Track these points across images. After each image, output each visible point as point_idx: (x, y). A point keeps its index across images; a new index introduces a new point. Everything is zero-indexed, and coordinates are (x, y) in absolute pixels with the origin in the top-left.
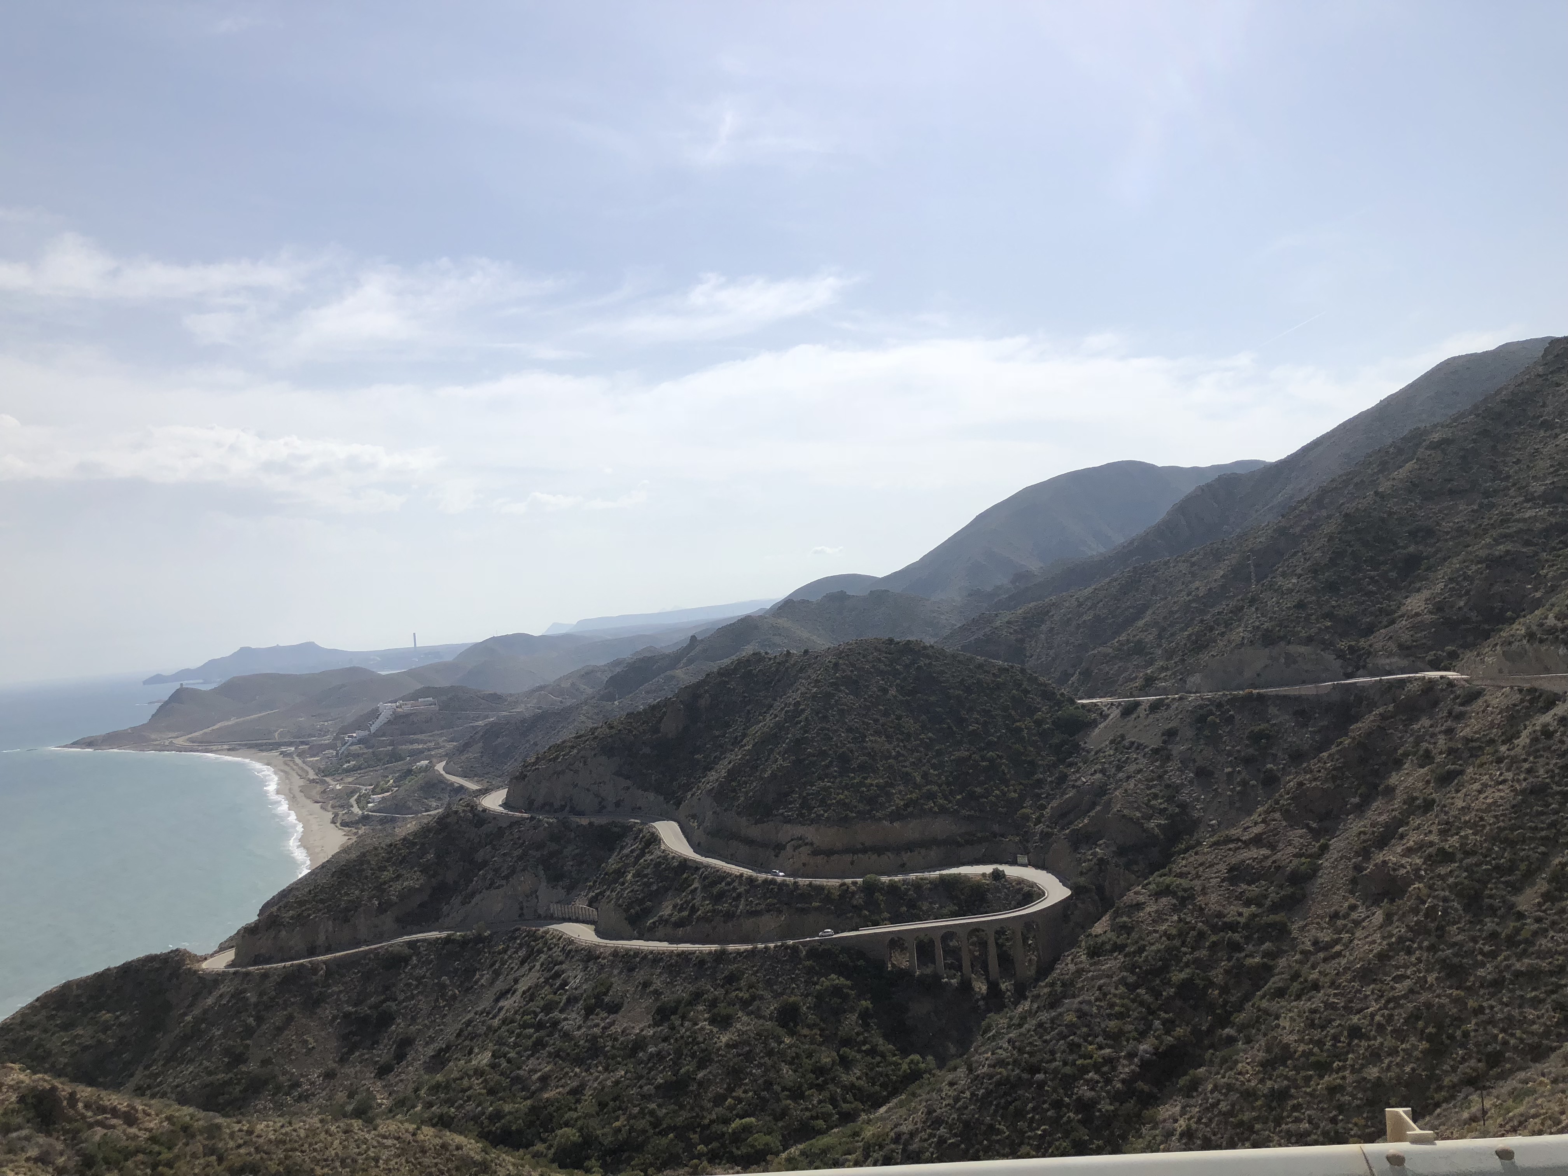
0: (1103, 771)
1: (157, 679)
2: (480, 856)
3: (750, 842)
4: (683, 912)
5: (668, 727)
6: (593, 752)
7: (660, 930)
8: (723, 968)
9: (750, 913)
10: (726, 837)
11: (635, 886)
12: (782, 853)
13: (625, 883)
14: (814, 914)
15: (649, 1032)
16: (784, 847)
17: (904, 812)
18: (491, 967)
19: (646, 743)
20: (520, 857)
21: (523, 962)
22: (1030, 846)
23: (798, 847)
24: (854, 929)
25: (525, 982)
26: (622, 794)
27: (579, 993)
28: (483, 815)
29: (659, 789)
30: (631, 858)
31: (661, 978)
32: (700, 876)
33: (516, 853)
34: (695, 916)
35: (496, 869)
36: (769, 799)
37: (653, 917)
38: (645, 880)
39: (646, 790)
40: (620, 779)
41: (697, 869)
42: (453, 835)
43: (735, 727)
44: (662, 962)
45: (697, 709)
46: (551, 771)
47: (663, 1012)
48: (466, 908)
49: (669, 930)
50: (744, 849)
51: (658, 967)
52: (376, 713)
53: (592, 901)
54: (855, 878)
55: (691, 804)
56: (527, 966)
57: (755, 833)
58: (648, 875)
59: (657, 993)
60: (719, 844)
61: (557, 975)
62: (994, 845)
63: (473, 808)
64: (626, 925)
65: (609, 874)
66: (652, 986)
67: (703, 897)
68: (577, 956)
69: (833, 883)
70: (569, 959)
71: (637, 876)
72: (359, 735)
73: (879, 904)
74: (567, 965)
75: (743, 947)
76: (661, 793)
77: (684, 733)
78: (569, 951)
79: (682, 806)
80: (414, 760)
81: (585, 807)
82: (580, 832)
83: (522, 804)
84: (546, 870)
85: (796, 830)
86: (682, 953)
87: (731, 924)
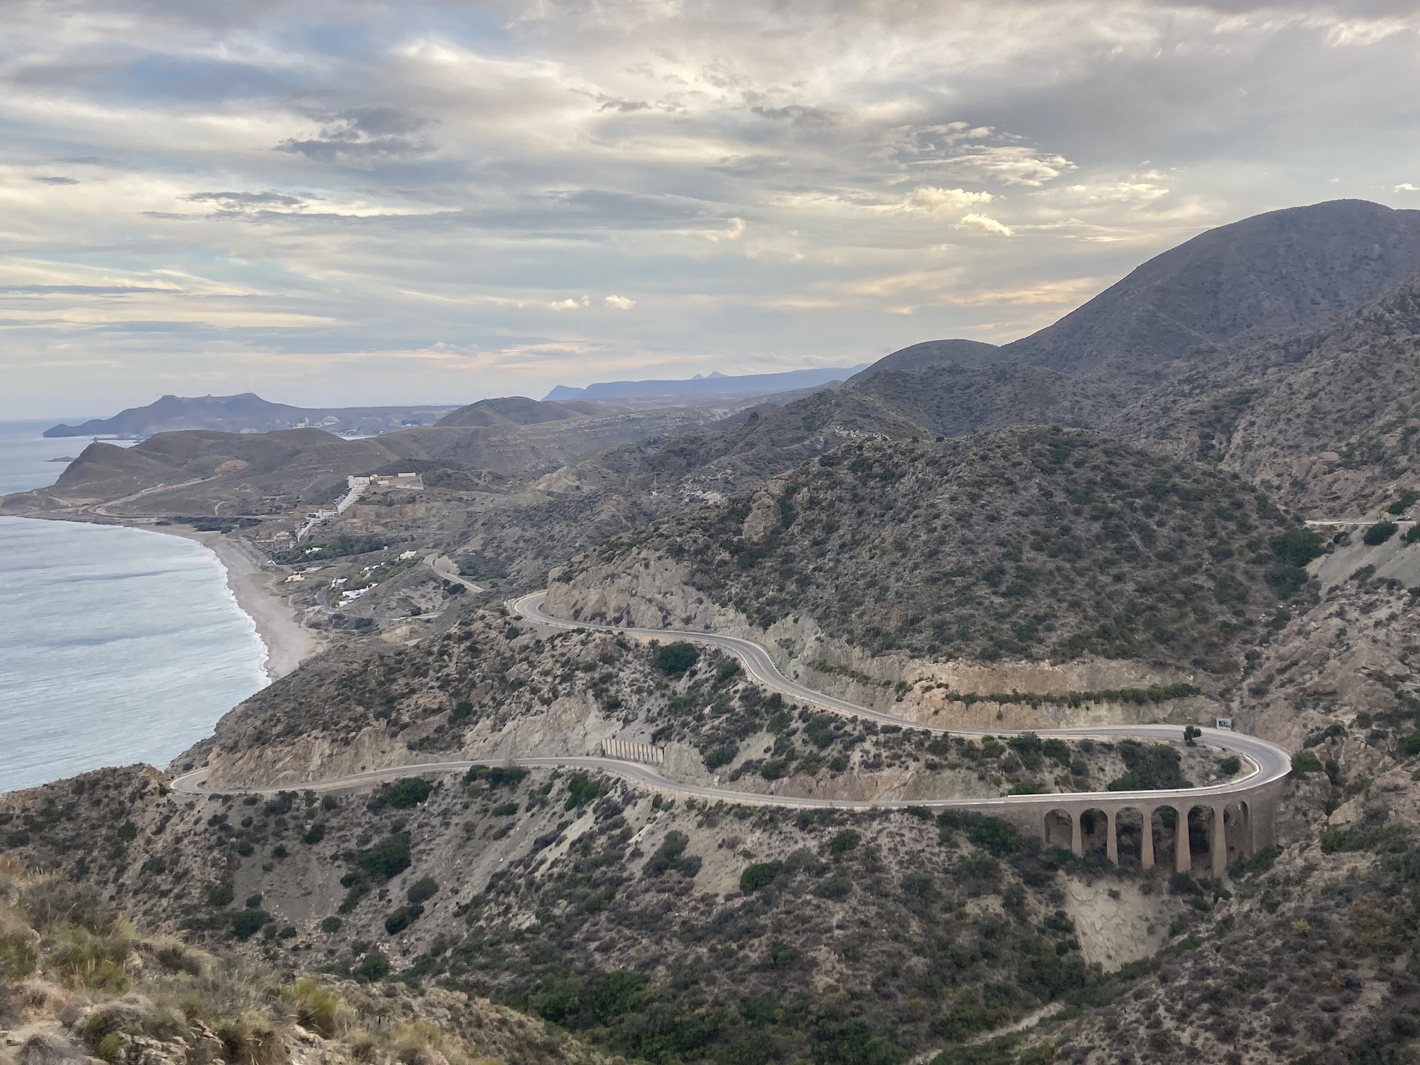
0: (1341, 614)
2: (513, 673)
3: (864, 679)
4: (777, 758)
5: (755, 527)
6: (658, 554)
7: (748, 779)
8: (833, 831)
9: (866, 765)
10: (830, 670)
11: (717, 722)
12: (909, 695)
13: (700, 718)
14: (947, 774)
15: (737, 903)
16: (910, 689)
17: (1070, 651)
18: (528, 810)
19: (726, 545)
20: (566, 678)
21: (568, 807)
22: (1235, 705)
23: (929, 688)
24: (1002, 795)
25: (572, 833)
26: (693, 609)
27: (643, 848)
28: (515, 624)
29: (740, 605)
30: (706, 688)
31: (752, 839)
32: (800, 717)
33: (559, 673)
34: (794, 764)
35: (534, 691)
36: (892, 625)
37: (737, 764)
38: (728, 715)
39: (724, 605)
40: (690, 590)
41: (794, 707)
42: (478, 646)
43: (841, 532)
44: (753, 819)
45: (791, 508)
46: (604, 573)
47: (755, 879)
48: (498, 736)
49: (760, 780)
50: (853, 687)
51: (747, 823)
52: (344, 489)
53: (655, 738)
54: (1005, 733)
55: (784, 627)
56: (574, 810)
57: (872, 667)
58: (732, 710)
59: (747, 855)
60: (824, 678)
61: (615, 826)
62: (1187, 701)
63: (504, 613)
64: (703, 768)
65: (677, 706)
66: (740, 847)
67: (805, 742)
68: (642, 803)
69: (976, 737)
70: (630, 807)
71: (717, 712)
72: (323, 514)
73: (1034, 766)
74: (629, 813)
75: (858, 808)
76: (744, 611)
77: (773, 539)
78: (631, 797)
79: (772, 627)
80: (394, 550)
81: (646, 623)
82: (640, 652)
83: (566, 613)
84: (597, 697)
85: (926, 667)
86: (778, 809)
87: (841, 779)
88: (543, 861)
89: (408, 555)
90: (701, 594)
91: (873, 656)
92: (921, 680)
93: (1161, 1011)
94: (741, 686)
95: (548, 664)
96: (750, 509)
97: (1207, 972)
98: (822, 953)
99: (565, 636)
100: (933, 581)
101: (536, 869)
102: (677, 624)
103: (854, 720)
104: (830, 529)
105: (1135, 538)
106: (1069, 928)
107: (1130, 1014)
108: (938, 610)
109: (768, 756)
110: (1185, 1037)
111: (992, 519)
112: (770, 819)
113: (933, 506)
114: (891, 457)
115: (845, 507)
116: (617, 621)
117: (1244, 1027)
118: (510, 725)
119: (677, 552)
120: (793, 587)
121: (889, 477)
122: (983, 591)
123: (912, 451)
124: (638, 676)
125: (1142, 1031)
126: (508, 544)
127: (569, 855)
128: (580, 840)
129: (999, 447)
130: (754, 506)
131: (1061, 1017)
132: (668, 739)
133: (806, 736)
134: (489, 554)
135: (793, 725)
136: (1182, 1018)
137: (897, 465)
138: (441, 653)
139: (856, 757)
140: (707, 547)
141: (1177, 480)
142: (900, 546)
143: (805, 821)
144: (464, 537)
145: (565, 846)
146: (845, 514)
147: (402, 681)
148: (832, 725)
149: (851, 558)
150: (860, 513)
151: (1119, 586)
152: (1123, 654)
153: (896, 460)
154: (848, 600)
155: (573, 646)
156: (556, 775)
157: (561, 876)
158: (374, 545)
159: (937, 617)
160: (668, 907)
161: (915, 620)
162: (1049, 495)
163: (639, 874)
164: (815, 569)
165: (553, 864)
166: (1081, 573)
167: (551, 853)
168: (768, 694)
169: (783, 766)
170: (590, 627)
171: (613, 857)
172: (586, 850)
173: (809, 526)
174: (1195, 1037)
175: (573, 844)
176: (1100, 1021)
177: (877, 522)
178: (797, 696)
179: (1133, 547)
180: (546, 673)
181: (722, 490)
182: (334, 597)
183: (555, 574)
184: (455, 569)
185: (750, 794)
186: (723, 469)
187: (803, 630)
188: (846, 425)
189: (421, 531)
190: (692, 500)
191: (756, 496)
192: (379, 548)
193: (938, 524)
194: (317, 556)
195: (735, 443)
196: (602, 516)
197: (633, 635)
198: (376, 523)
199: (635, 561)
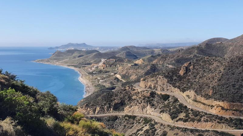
1: (51, 48)
2: (134, 97)
3: (204, 104)
4: (186, 118)
5: (181, 73)
6: (162, 77)
7: (180, 122)
8: (197, 134)
9: (205, 121)
10: (197, 102)
11: (173, 110)
12: (213, 108)
13: (170, 109)
14: (222, 124)
16: (214, 107)
19: (176, 76)
20: (143, 99)
21: (144, 124)
23: (218, 107)
24: (233, 129)
25: (145, 129)
26: (168, 88)
27: (159, 133)
28: (134, 88)
29: (179, 87)
30: (171, 103)
31: (181, 134)
32: (191, 110)
34: (189, 120)
35: (138, 101)
36: (210, 94)
37: (177, 119)
38: (176, 109)
39: (175, 87)
40: (168, 84)
42: (127, 92)
43: (200, 74)
45: (190, 69)
46: (151, 80)
48: (130, 109)
49: (182, 122)
50: (202, 105)
51: (180, 130)
53: (161, 112)
54: (234, 117)
55: (187, 93)
56: (145, 125)
57: (206, 102)
58: (177, 108)
60: (195, 103)
61: (153, 128)
63: (132, 86)
64: (171, 119)
65: (165, 106)
66: (178, 135)
68: (158, 124)
69: (228, 117)
70: (156, 125)
71: (174, 108)
72: (96, 66)
75: (203, 129)
76: (179, 89)
78: (156, 123)
79: (185, 92)
80: (109, 73)
81: (159, 90)
82: (158, 95)
83: (144, 87)
84: (150, 104)
85: (218, 103)
86: (186, 128)
87: (199, 123)
88: (139, 134)
89: (112, 74)
90: (170, 85)
91: (206, 100)
92: (216, 105)
95: (140, 96)
96: (181, 69)
99: (144, 91)
100: (219, 85)
101: (137, 135)
102: (166, 90)
103: (202, 112)
108: (221, 91)
109: (184, 118)
111: (232, 74)
112: (185, 130)
113: (220, 70)
114: (211, 60)
115: (201, 69)
116: (154, 89)
118: (133, 107)
119: (166, 77)
120: (189, 85)
121: (210, 64)
124: (158, 100)
126: (131, 73)
127: (144, 133)
128: (146, 130)
129: (234, 59)
130: (182, 68)
132: (163, 112)
133: (192, 114)
134: (127, 75)
135: (189, 112)
137: (212, 62)
138: (121, 93)
139: (202, 119)
140: (172, 76)
142: (213, 78)
143: (192, 131)
144: (123, 71)
145: (143, 131)
146: (201, 71)
147: (113, 97)
148: (198, 113)
149: (202, 80)
154: (201, 88)
155: (145, 93)
156: (141, 118)
159: (220, 93)
161: (215, 93)
164: (194, 81)
167: (141, 132)
168: (184, 105)
169: (187, 120)
170: (149, 90)
171: (153, 135)
172: (147, 133)
173: (193, 73)
175: (145, 131)
177: (207, 73)
180: (140, 98)
181: (172, 65)
182: (99, 81)
183: (142, 79)
184: (120, 77)
185: (181, 124)
186: (172, 61)
187: (191, 93)
188: (197, 53)
189: (114, 70)
190: (166, 67)
191: (182, 67)
192: (107, 72)
193: (221, 74)
194: (95, 73)
195: (175, 56)
196: (148, 69)
197: (157, 92)
198: (106, 68)
199: (158, 78)
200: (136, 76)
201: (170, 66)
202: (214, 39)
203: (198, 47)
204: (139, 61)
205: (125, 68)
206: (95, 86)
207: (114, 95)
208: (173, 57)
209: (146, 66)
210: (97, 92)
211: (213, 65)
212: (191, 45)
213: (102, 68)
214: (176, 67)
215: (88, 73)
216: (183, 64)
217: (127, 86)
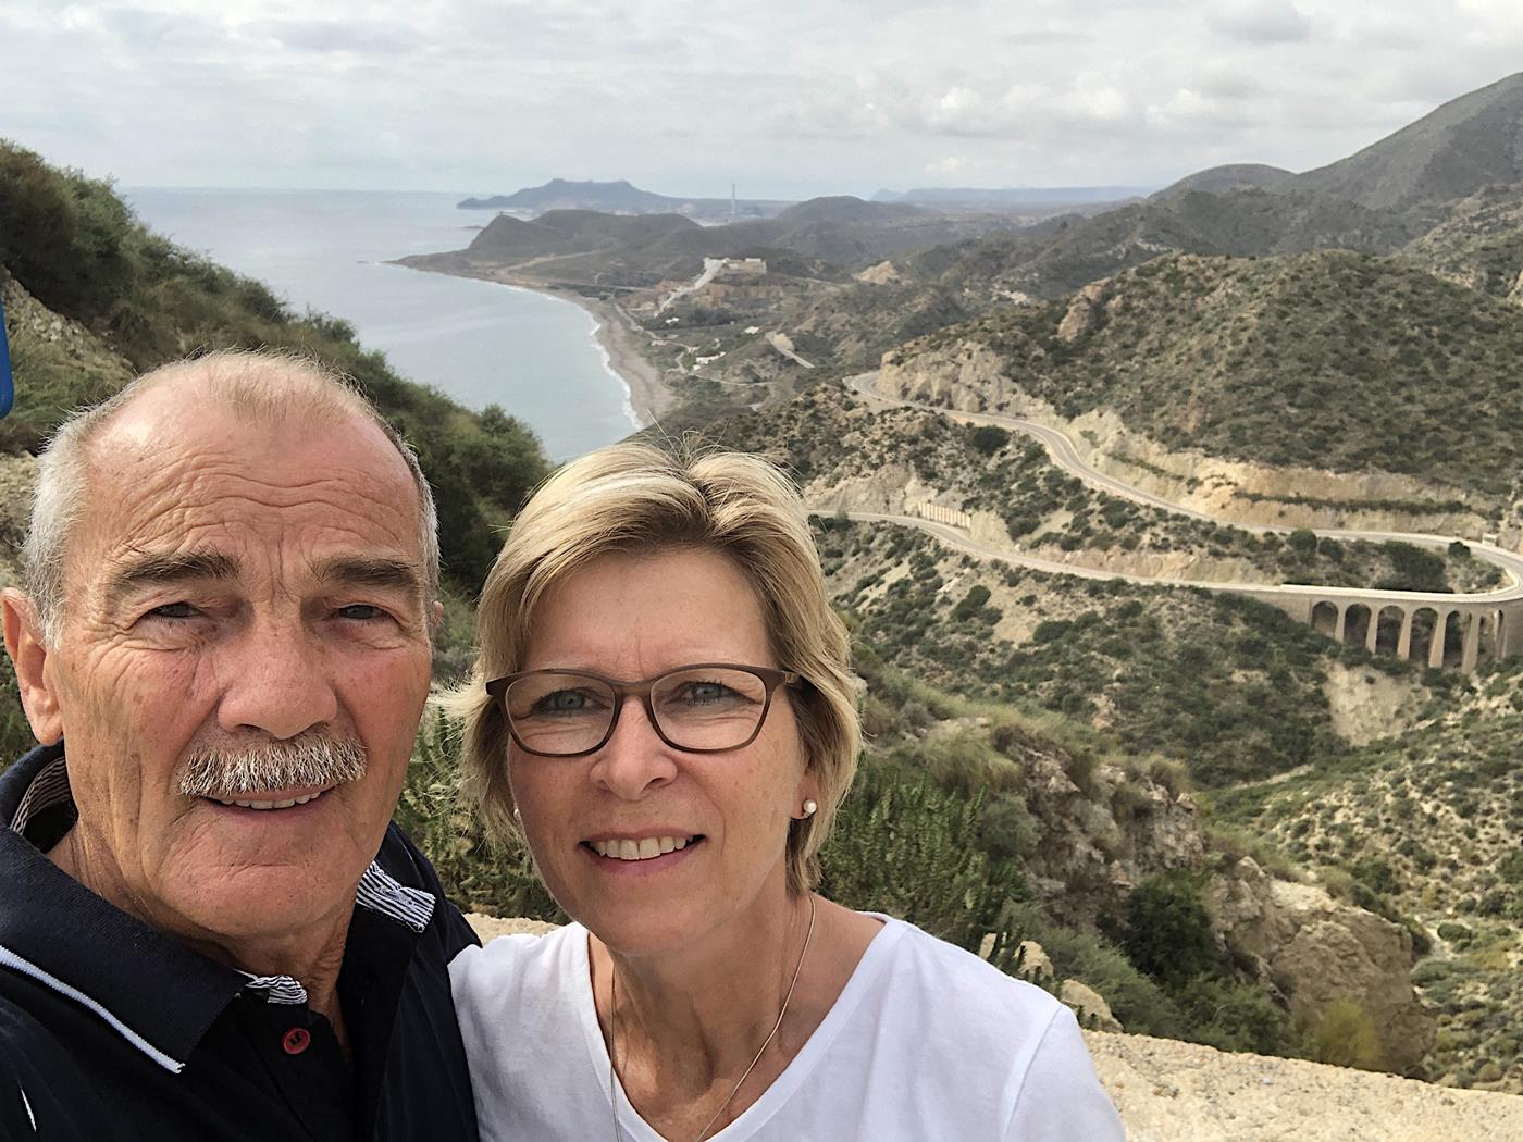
2: (848, 440)
3: (1159, 473)
4: (1074, 534)
5: (1069, 329)
6: (980, 346)
7: (1046, 549)
8: (1119, 600)
9: (1154, 547)
10: (1130, 461)
11: (1022, 498)
12: (1198, 490)
13: (1009, 493)
14: (1229, 561)
15: (1031, 650)
16: (1201, 483)
17: (1353, 463)
18: (854, 554)
19: (1041, 343)
20: (891, 448)
21: (888, 556)
22: (1503, 524)
23: (1218, 485)
24: (1276, 584)
25: (892, 577)
26: (1007, 397)
27: (953, 597)
28: (853, 398)
29: (1050, 397)
30: (1013, 468)
31: (1046, 599)
32: (1098, 499)
33: (886, 443)
34: (1088, 540)
35: (865, 456)
36: (1190, 427)
37: (1037, 534)
38: (1033, 493)
39: (1034, 396)
40: (1006, 381)
41: (1093, 491)
42: (820, 415)
43: (1149, 338)
44: (1049, 582)
45: (1105, 313)
46: (930, 360)
47: (1046, 632)
48: (830, 492)
49: (1057, 550)
50: (1151, 479)
51: (1044, 586)
52: (701, 270)
53: (966, 505)
54: (1283, 530)
55: (1089, 420)
56: (893, 560)
57: (1168, 462)
58: (1037, 489)
59: (1041, 612)
60: (1121, 467)
61: (929, 576)
62: (1457, 516)
63: (843, 388)
64: (1007, 537)
65: (987, 481)
66: (1036, 605)
67: (1100, 522)
68: (952, 560)
69: (1258, 531)
70: (942, 561)
71: (1024, 488)
72: (682, 290)
73: (1309, 561)
74: (940, 566)
75: (1144, 582)
76: (1052, 403)
77: (1086, 338)
78: (943, 554)
79: (1077, 419)
80: (740, 325)
81: (964, 406)
82: (957, 431)
83: (896, 392)
84: (918, 467)
85: (1218, 466)
86: (1072, 576)
87: (1130, 556)
88: (865, 598)
89: (752, 330)
90: (1016, 386)
91: (1170, 452)
92: (1212, 477)
93: (1408, 782)
94: (1046, 469)
95: (877, 435)
96: (1067, 311)
97: (1455, 756)
98: (1101, 701)
99: (895, 412)
100: (1233, 388)
101: (859, 604)
102: (992, 410)
103: (1147, 507)
104: (1140, 333)
105: (1428, 363)
106: (1326, 704)
107: (1379, 782)
108: (1237, 415)
109: (1066, 530)
110: (1428, 808)
111: (1297, 336)
112: (1066, 585)
113: (1241, 319)
114: (1203, 272)
115: (1156, 314)
116: (939, 403)
117: (1483, 806)
118: (842, 483)
119: (998, 347)
120: (1100, 385)
121: (1202, 290)
122: (1280, 400)
123: (1226, 266)
124: (954, 452)
125: (1389, 799)
126: (836, 326)
127: (888, 596)
128: (897, 585)
129: (1310, 269)
130: (1071, 309)
131: (1309, 776)
132: (977, 508)
133: (1101, 517)
134: (819, 334)
135: (1091, 506)
136: (1427, 791)
137: (1209, 279)
138: (790, 417)
139: (1146, 538)
140: (1026, 343)
141: (1476, 313)
142: (1206, 354)
143: (1095, 589)
144: (800, 319)
145: (884, 589)
146: (1155, 321)
147: (756, 438)
148: (1127, 510)
149: (1157, 362)
150: (1170, 322)
151: (1408, 407)
152: (1402, 468)
153: (1208, 274)
154: (1150, 401)
155: (900, 423)
157: (881, 613)
158: (724, 319)
159: (1235, 421)
160: (971, 647)
161: (1213, 424)
162: (1352, 317)
163: (946, 618)
164: (1121, 370)
165: (875, 602)
166: (1375, 392)
167: (873, 593)
168: (1071, 478)
169: (1079, 540)
170: (916, 405)
171: (926, 604)
172: (902, 594)
173: (1120, 329)
174: (1437, 808)
175: (891, 587)
176: (1349, 785)
177: (1184, 330)
178: (1094, 482)
179: (1425, 372)
180: (875, 442)
181: (1028, 292)
182: (690, 361)
183: (888, 356)
184: (790, 344)
185: (1048, 561)
186: (1030, 272)
187: (1106, 424)
188: (1147, 238)
189: (761, 310)
190: (1001, 298)
191: (1074, 300)
192: (727, 322)
193: (1244, 336)
194: (675, 324)
195: (1043, 249)
196: (920, 307)
197: (952, 416)
198: (725, 300)
199: (960, 350)
200: (862, 343)
201: (1020, 298)
202: (1227, 169)
203: (1149, 208)
204: (877, 268)
205: (815, 305)
206: (674, 384)
207: (761, 428)
208: (1034, 255)
209: (909, 294)
210: (685, 411)
211: (1215, 294)
212: (1122, 198)
213: (706, 302)
214: (1044, 303)
215: (640, 323)
216: (1079, 288)
217: (818, 388)
